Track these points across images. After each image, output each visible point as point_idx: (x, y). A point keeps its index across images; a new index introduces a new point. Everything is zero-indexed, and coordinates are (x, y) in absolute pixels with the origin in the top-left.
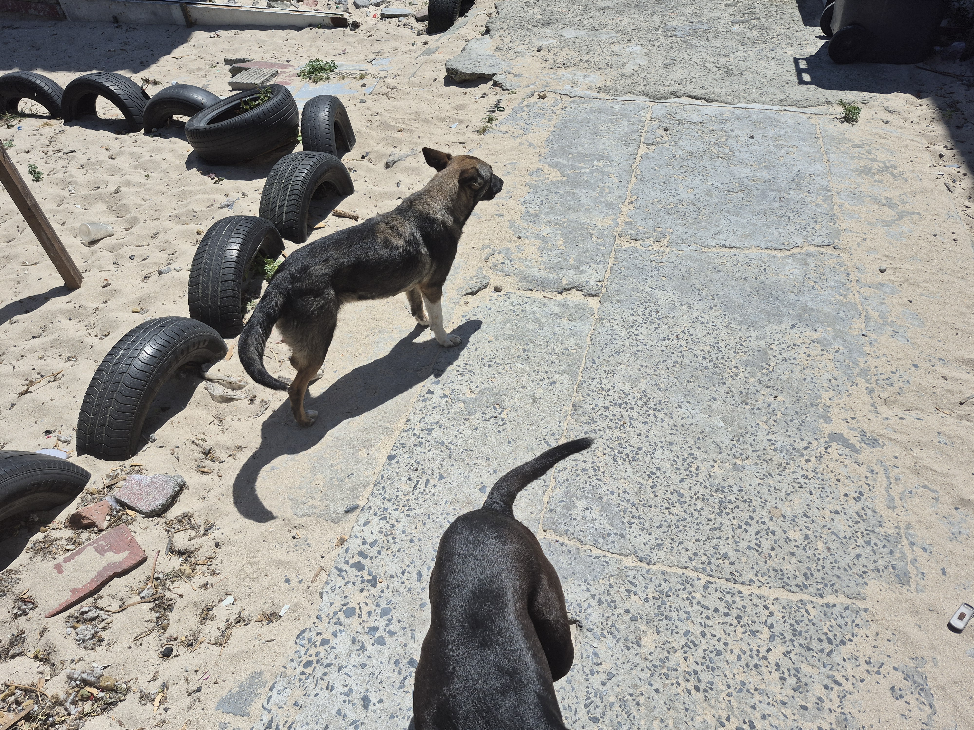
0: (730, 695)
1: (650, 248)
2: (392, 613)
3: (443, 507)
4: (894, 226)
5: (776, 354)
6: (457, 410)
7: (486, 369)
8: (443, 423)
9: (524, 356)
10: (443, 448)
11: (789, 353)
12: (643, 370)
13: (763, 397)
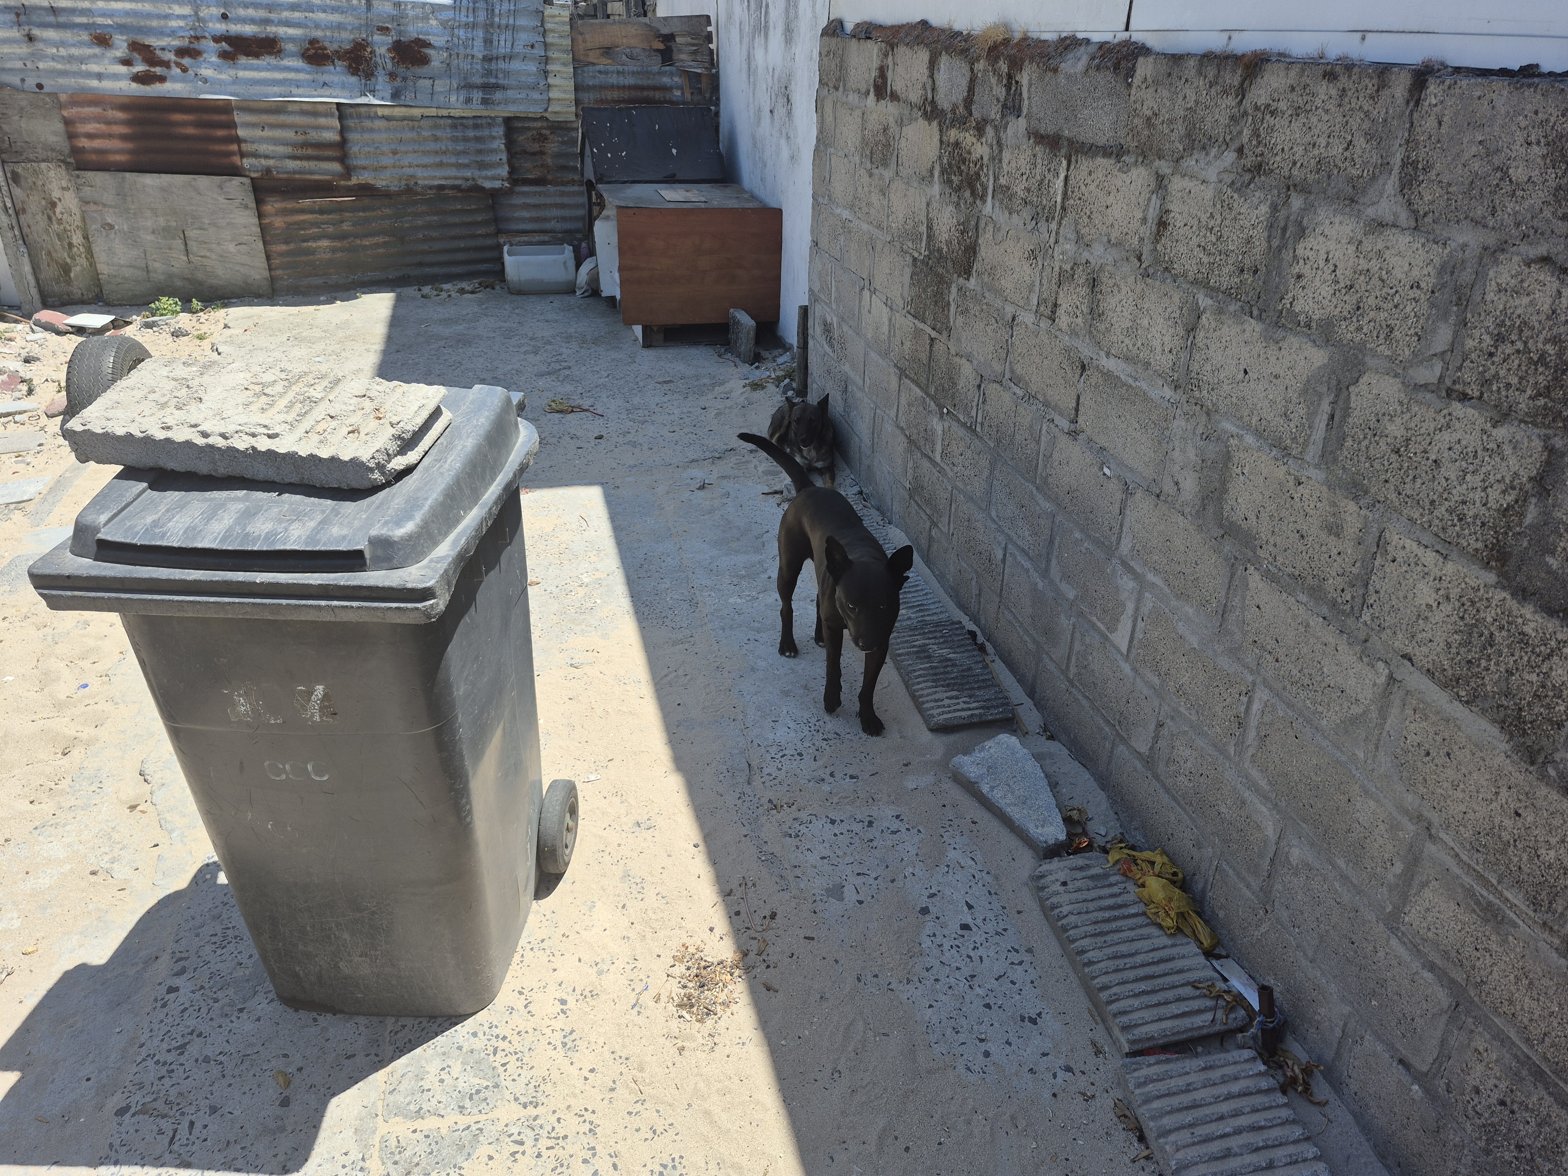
8: (202, 1029)
10: (209, 1066)
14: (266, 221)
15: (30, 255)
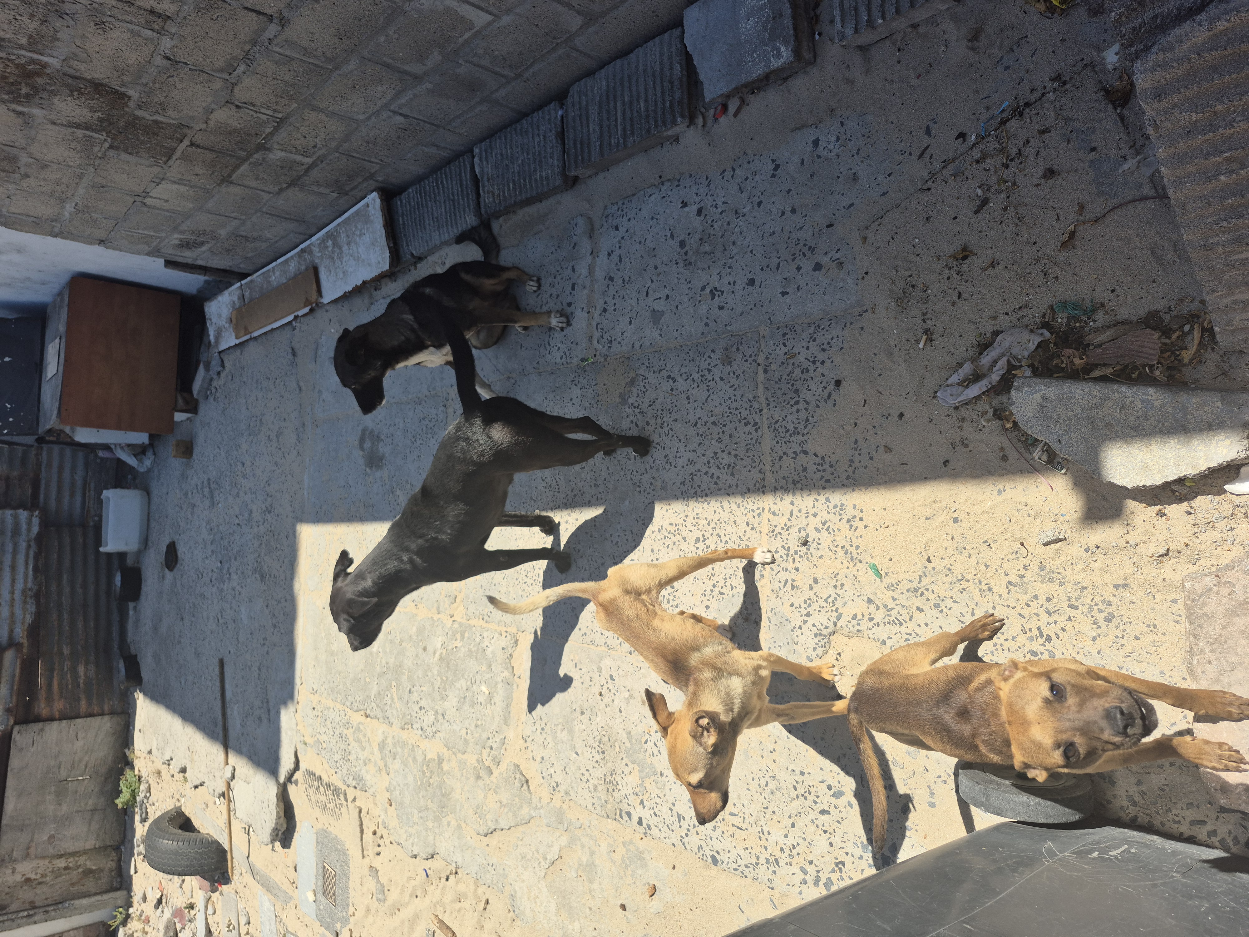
14: (57, 715)
15: (73, 899)
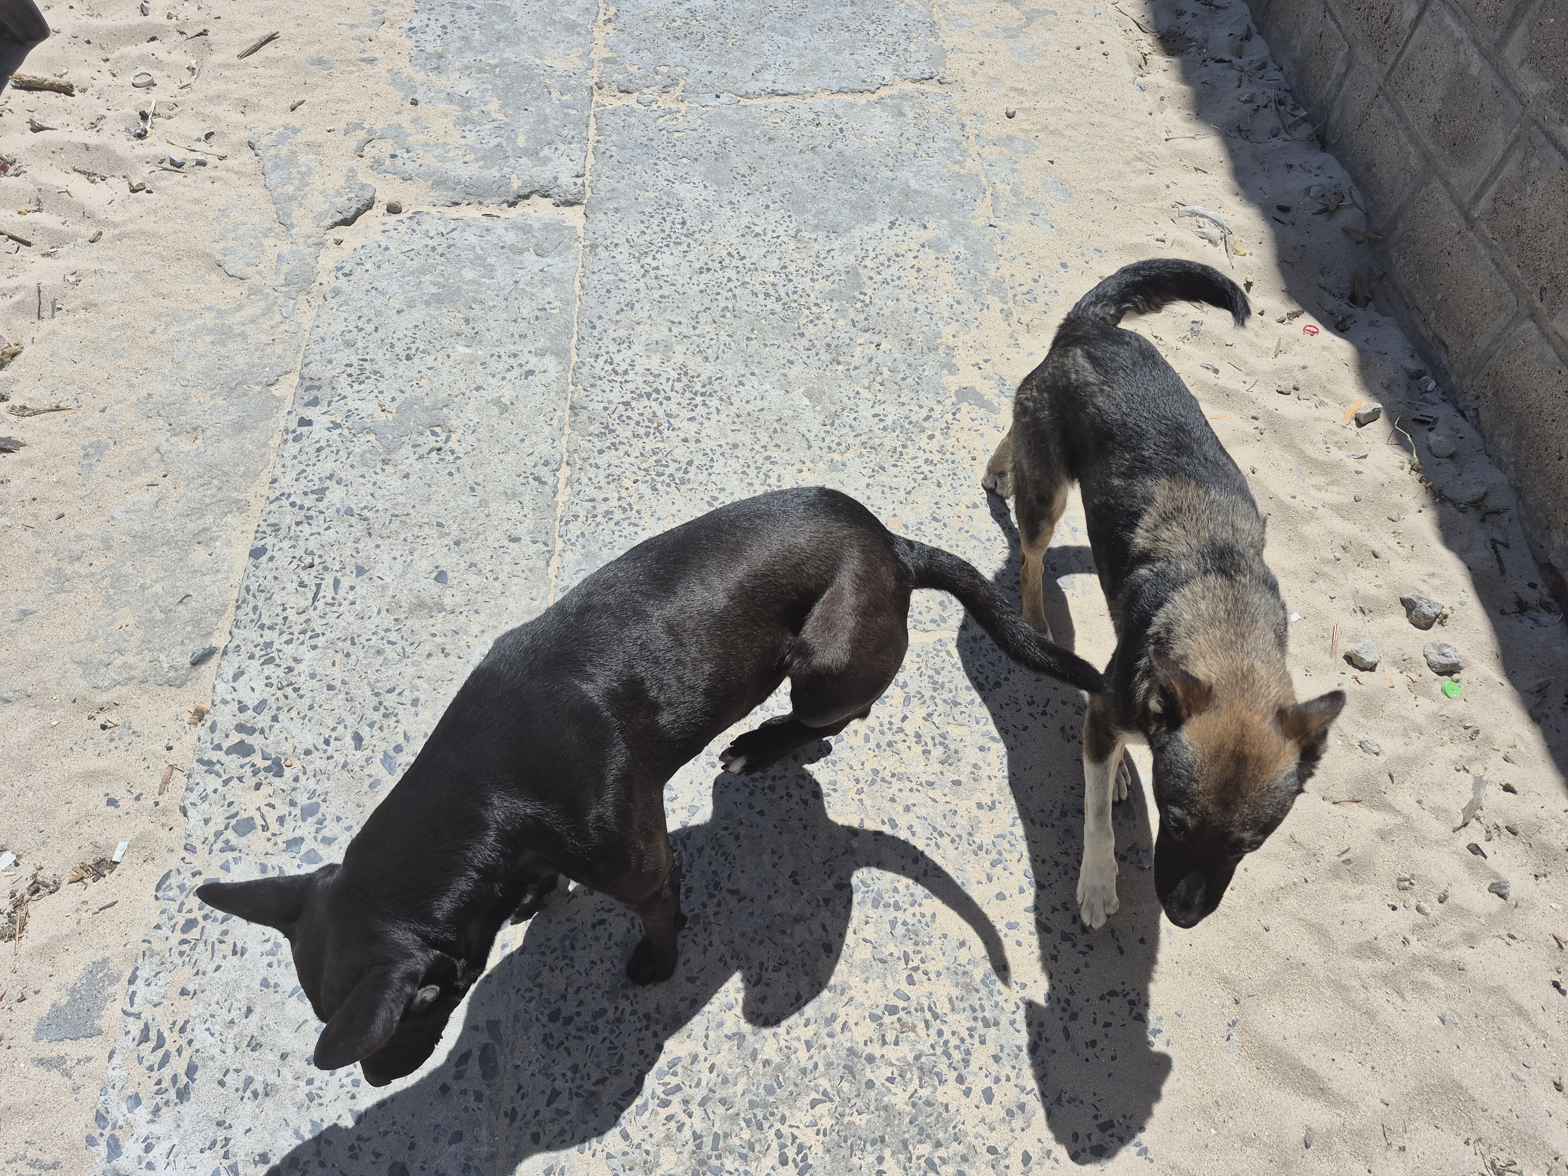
0: (860, 792)
1: (654, 106)
2: (323, 808)
3: (376, 620)
4: (1022, 37)
5: (872, 274)
6: (365, 447)
7: (403, 365)
8: (342, 475)
9: (467, 330)
10: (353, 520)
11: (891, 270)
12: (676, 330)
13: (860, 348)
